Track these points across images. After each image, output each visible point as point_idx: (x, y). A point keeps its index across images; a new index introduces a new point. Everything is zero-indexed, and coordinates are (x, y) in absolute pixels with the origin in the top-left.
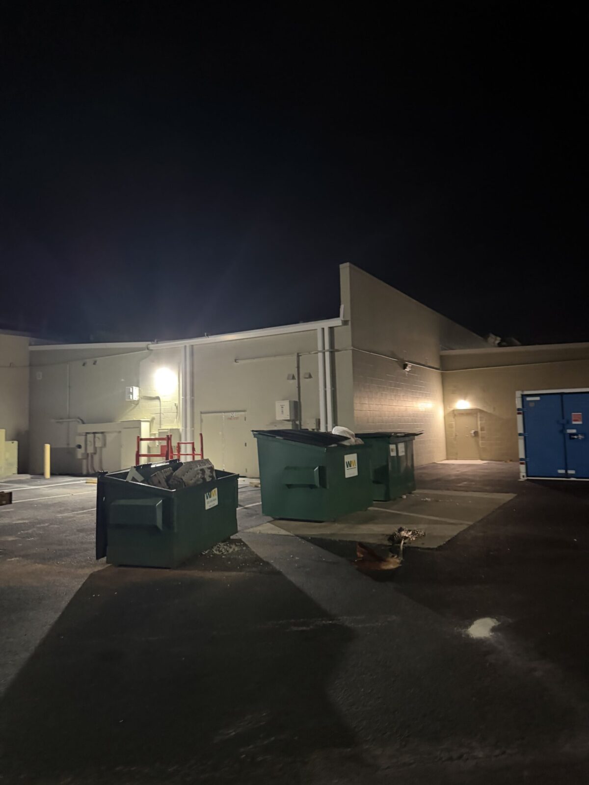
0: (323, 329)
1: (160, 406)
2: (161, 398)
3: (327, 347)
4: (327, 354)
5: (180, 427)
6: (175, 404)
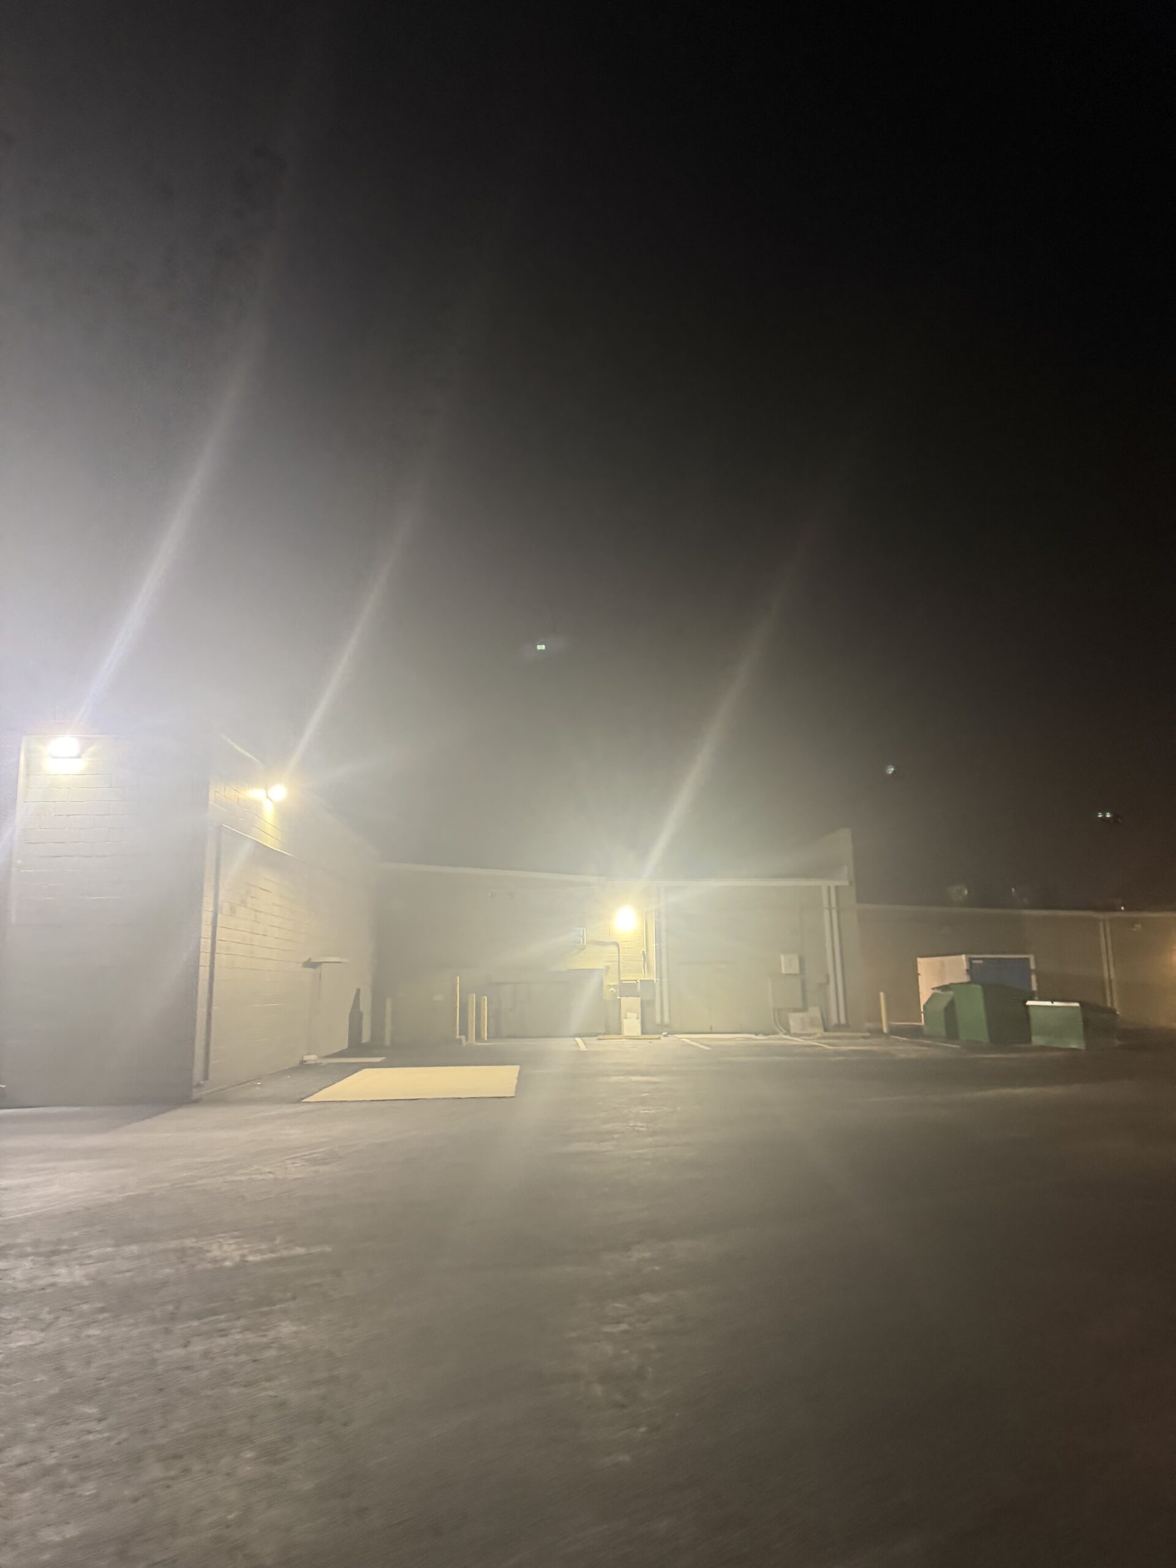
0: (829, 888)
1: (619, 953)
2: (619, 942)
3: (834, 904)
4: (835, 912)
6: (643, 952)
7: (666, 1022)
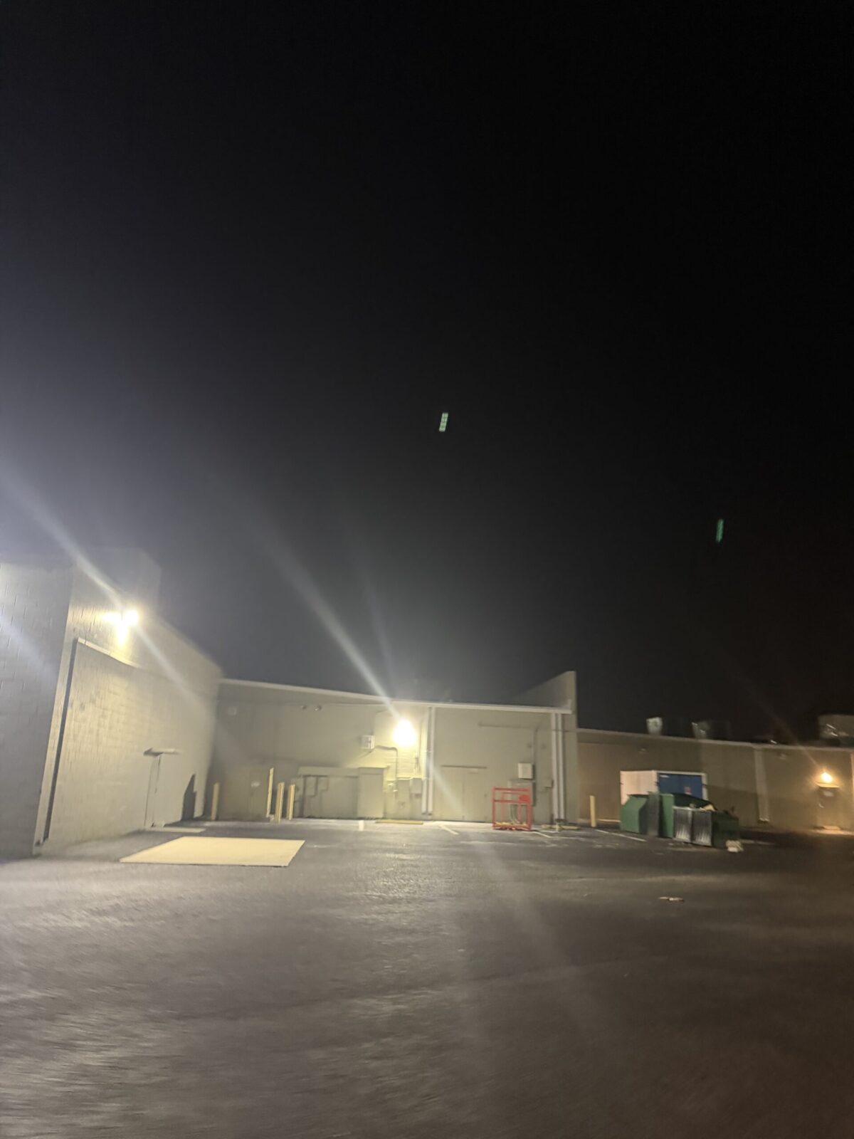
0: (557, 715)
1: (397, 756)
2: (398, 749)
3: (560, 728)
4: (560, 734)
5: (423, 777)
6: (416, 756)
7: (430, 810)
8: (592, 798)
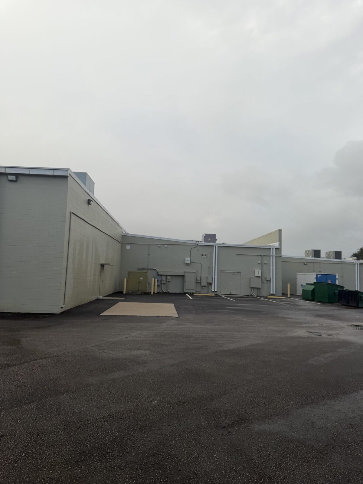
0: (273, 249)
1: (201, 266)
3: (274, 255)
7: (216, 290)
8: (289, 284)
